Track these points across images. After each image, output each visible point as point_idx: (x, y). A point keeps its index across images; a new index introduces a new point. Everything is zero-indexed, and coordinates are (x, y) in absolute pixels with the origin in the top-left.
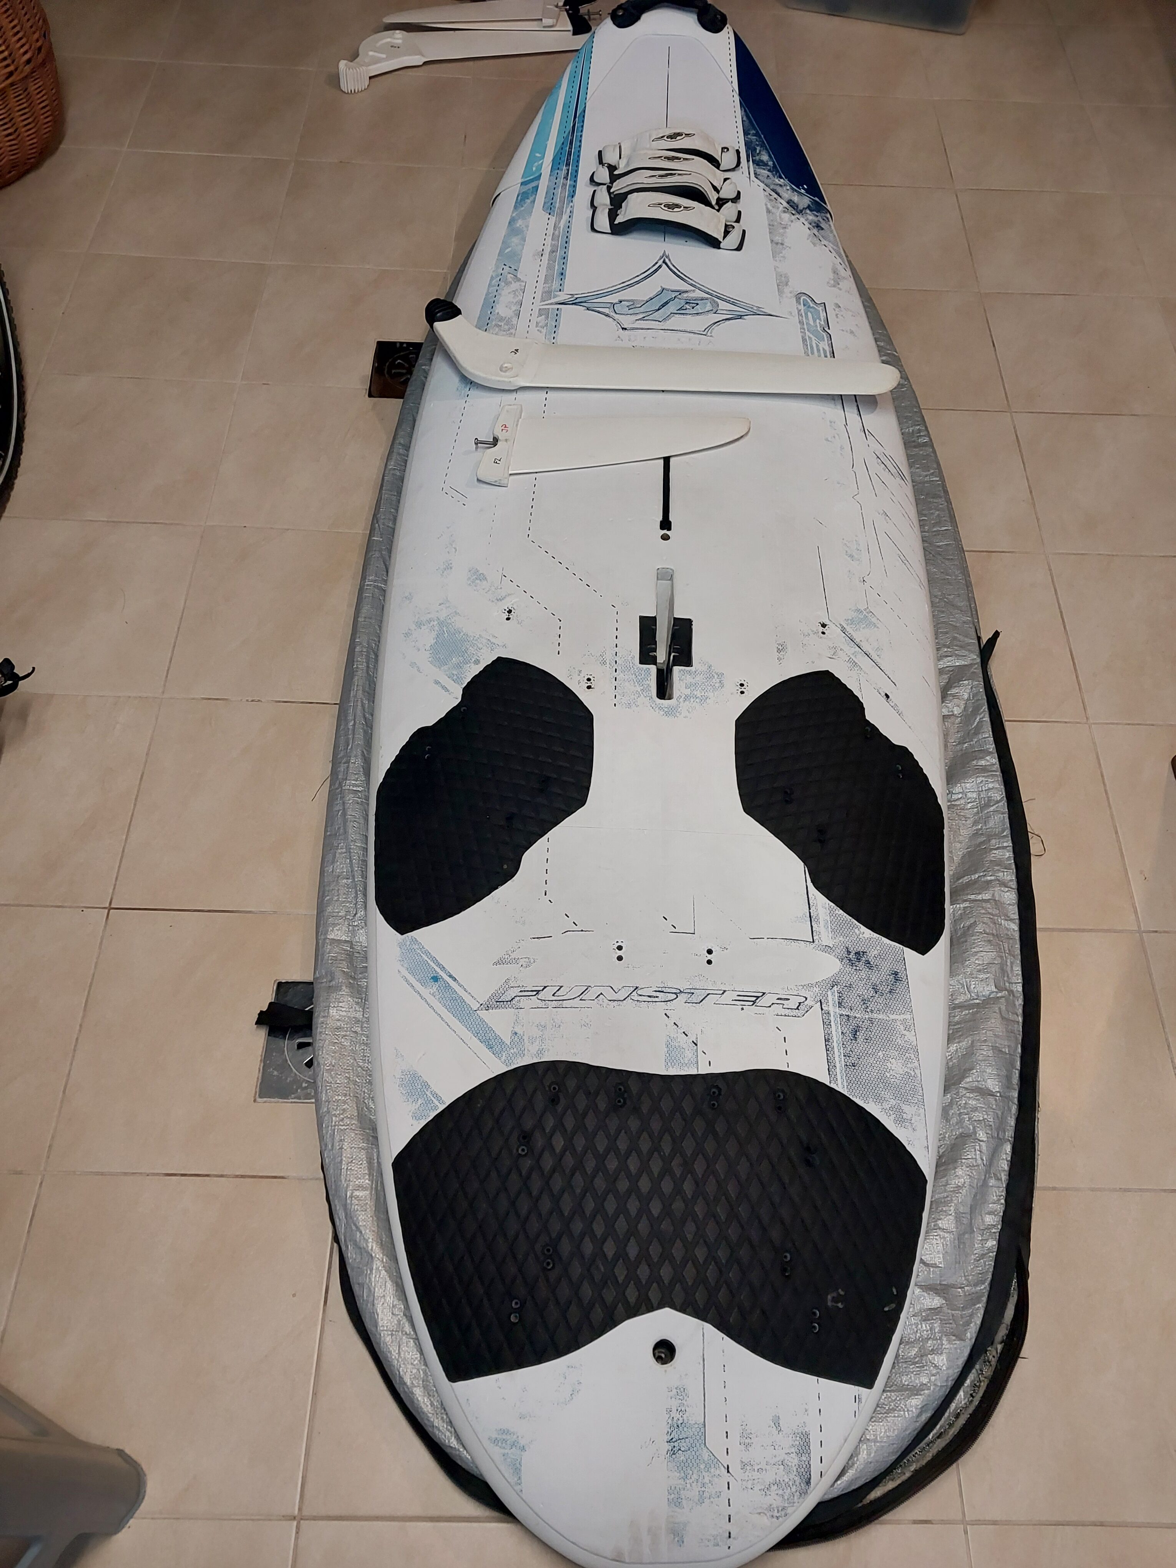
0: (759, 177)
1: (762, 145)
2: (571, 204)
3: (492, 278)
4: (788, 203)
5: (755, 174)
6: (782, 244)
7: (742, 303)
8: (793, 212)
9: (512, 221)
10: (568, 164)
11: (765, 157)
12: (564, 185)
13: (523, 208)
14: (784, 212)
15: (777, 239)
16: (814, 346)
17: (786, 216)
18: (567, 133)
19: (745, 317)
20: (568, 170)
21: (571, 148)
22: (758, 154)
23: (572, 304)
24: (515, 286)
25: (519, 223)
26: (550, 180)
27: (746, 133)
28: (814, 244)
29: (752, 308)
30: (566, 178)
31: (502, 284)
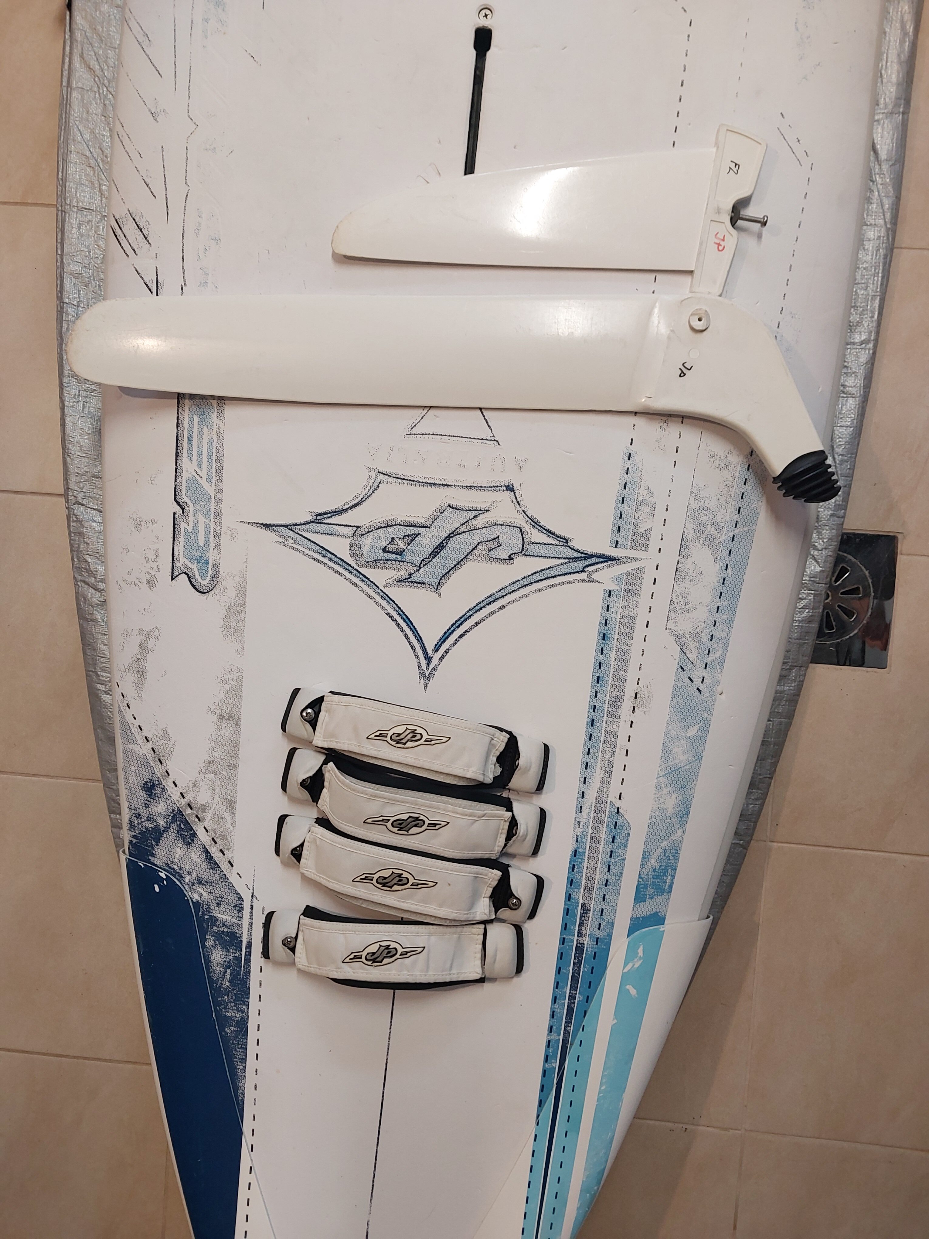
0: (236, 901)
1: (218, 991)
2: (579, 832)
3: (722, 661)
4: (194, 835)
5: (241, 910)
6: (221, 717)
7: (311, 553)
8: (189, 811)
9: (684, 814)
10: (580, 949)
11: (218, 956)
12: (588, 891)
13: (664, 844)
14: (204, 808)
15: (227, 732)
16: (205, 465)
17: (202, 797)
18: (577, 1042)
19: (309, 518)
20: (580, 934)
21: (572, 997)
22: (229, 967)
23: (592, 556)
24: (685, 625)
25: (671, 803)
26: (614, 908)
27: (243, 1025)
28: (166, 735)
29: (295, 542)
30: (585, 910)
31: (705, 639)
